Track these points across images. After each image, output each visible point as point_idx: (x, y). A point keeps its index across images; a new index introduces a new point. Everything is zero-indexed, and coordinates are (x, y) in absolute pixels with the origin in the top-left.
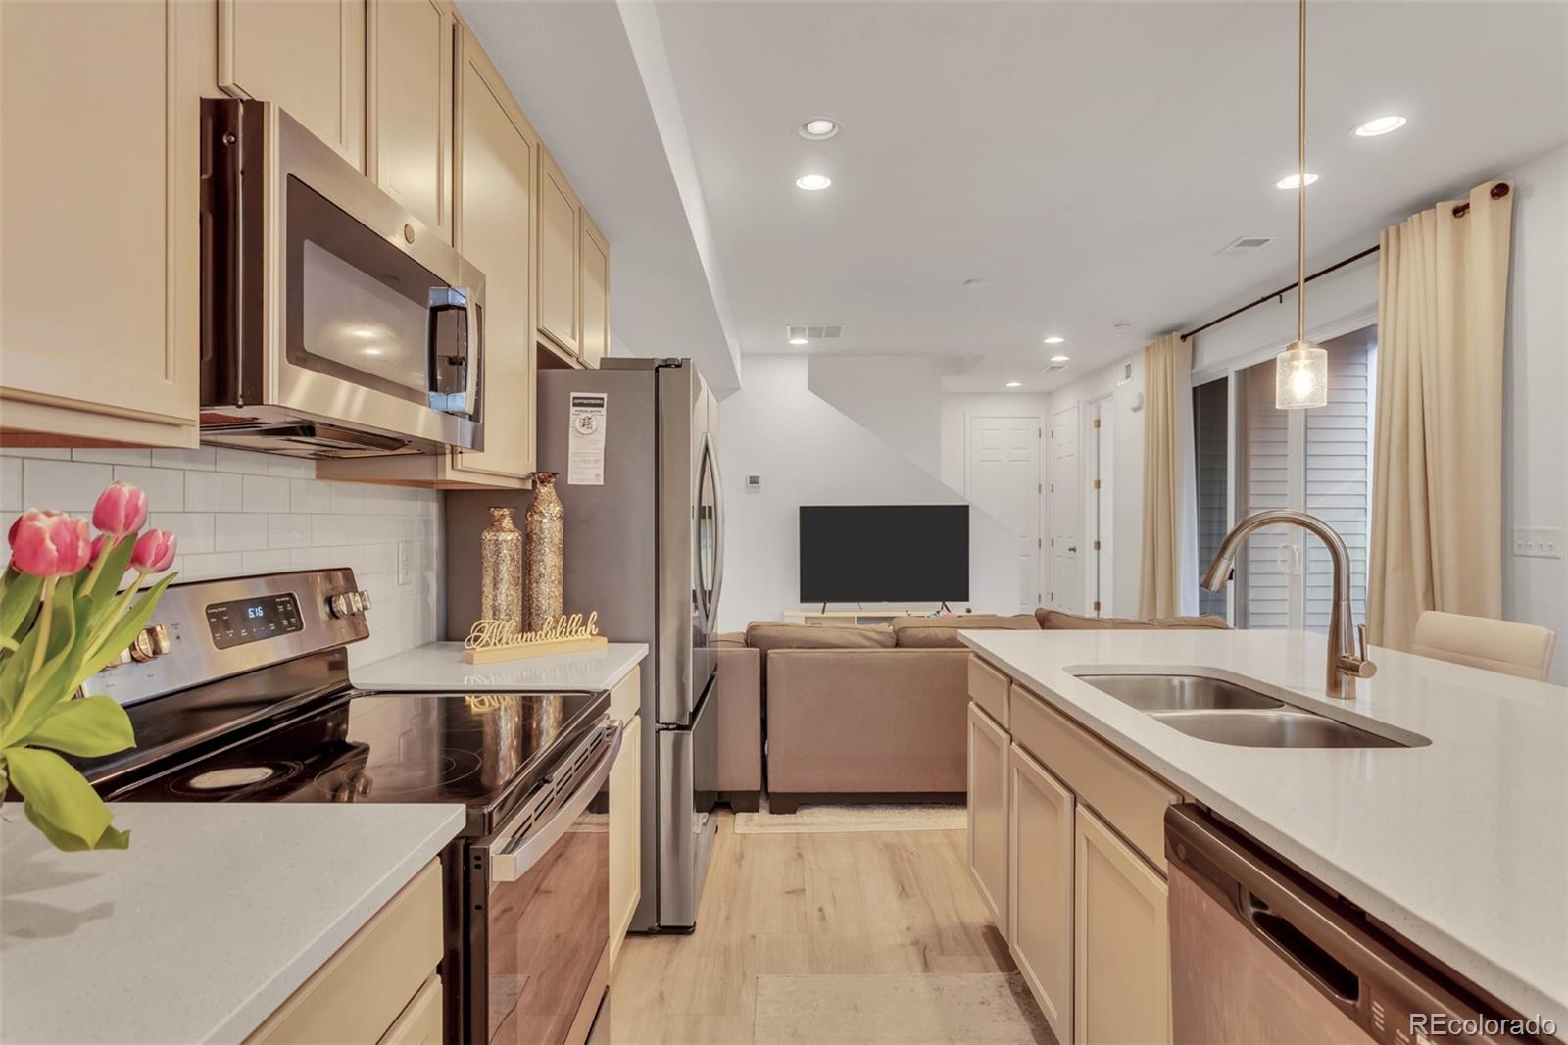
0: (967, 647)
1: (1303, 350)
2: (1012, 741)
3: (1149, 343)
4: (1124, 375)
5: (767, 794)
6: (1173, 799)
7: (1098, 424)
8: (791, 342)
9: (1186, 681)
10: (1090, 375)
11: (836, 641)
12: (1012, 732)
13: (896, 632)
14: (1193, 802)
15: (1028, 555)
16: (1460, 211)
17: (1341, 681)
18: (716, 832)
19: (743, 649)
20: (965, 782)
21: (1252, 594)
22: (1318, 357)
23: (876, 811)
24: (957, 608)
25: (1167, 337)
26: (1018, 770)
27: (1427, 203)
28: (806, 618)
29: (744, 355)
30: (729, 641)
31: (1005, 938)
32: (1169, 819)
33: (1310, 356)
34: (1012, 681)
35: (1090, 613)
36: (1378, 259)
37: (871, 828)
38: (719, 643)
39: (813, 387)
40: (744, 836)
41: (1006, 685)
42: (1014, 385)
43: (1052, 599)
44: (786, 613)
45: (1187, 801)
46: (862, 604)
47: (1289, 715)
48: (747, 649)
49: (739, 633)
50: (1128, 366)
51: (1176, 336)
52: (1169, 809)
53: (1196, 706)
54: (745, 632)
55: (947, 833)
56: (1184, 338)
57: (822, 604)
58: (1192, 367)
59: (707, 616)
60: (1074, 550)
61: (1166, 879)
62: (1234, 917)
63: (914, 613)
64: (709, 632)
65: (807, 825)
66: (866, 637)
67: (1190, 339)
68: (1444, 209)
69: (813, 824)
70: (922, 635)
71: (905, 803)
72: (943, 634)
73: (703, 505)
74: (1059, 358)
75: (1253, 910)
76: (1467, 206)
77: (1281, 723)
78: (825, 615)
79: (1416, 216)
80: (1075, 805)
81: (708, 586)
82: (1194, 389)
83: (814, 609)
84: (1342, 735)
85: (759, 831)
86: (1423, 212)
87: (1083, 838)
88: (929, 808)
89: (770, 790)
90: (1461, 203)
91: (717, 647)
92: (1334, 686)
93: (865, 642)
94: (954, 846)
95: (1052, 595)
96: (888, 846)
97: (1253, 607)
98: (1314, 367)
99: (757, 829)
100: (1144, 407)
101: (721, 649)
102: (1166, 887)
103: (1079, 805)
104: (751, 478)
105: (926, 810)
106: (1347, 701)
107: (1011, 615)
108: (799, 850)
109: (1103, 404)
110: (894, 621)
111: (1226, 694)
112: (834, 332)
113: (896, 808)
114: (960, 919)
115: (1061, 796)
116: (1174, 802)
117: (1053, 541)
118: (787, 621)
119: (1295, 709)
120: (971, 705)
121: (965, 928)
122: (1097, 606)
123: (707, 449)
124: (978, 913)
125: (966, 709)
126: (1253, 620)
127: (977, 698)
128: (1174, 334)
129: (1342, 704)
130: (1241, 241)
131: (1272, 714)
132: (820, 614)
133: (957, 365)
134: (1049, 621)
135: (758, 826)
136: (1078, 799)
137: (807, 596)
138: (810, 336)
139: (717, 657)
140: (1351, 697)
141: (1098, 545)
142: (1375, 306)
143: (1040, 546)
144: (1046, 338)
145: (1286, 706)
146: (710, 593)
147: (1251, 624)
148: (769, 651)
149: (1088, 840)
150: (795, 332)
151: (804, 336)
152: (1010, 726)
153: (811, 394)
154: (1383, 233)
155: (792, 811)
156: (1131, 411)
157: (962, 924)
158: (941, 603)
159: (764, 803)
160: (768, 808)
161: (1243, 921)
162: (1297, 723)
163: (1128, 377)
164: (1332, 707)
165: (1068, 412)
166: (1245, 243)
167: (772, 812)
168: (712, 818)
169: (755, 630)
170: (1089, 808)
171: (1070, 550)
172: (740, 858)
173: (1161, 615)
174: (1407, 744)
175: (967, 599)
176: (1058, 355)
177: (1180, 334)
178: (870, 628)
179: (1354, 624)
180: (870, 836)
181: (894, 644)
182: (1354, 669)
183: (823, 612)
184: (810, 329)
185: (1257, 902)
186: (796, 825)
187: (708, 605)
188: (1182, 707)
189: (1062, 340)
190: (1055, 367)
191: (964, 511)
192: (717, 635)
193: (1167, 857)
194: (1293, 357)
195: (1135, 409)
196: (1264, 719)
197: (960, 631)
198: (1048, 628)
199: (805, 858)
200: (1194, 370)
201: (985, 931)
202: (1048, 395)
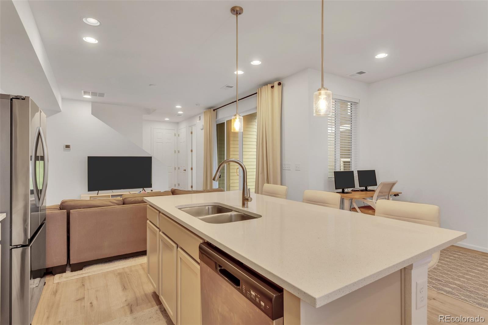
0: (146, 203)
1: (238, 117)
2: (160, 231)
3: (205, 111)
4: (199, 119)
5: (70, 265)
6: (202, 241)
7: (192, 133)
8: (84, 96)
9: (210, 207)
10: (190, 118)
11: (99, 205)
12: (160, 228)
13: (123, 200)
14: (207, 241)
15: (171, 172)
16: (272, 87)
17: (245, 203)
18: (44, 285)
19: (59, 211)
20: (146, 247)
21: (231, 181)
22: (241, 119)
23: (116, 262)
24: (148, 190)
25: (210, 109)
26: (162, 240)
27: (266, 84)
28: (90, 197)
29: (63, 99)
30: (50, 208)
31: (158, 295)
32: (200, 248)
33: (239, 118)
34: (160, 212)
35: (190, 189)
36: (257, 96)
37: (113, 269)
38: (46, 210)
39: (93, 113)
40: (58, 283)
41: (158, 214)
42: (167, 119)
43: (179, 185)
44: (82, 196)
45: (205, 241)
46: (113, 191)
47: (233, 213)
48: (61, 211)
49: (57, 205)
50: (200, 117)
51: (212, 110)
52: (200, 245)
53: (213, 214)
54: (60, 204)
55: (141, 265)
56: (214, 110)
57: (97, 191)
58: (216, 119)
59: (39, 200)
60: (185, 170)
61: (199, 264)
62: (215, 272)
63: (132, 193)
64: (40, 205)
65: (87, 273)
66: (112, 202)
67: (215, 111)
68: (270, 86)
69: (90, 272)
70: (133, 200)
71: (127, 258)
72: (140, 199)
73: (37, 155)
74: (180, 112)
75: (219, 268)
76: (274, 86)
77: (231, 216)
78: (98, 195)
79: (264, 86)
80: (177, 248)
81: (40, 187)
82: (217, 125)
83: (94, 194)
84: (245, 217)
85: (65, 280)
86: (266, 86)
87: (179, 258)
88: (135, 257)
89: (71, 264)
90: (273, 85)
91: (46, 211)
92: (244, 204)
93: (112, 204)
94: (143, 269)
95: (179, 184)
96: (119, 274)
97: (231, 185)
98: (240, 121)
99: (64, 279)
100: (204, 129)
101: (48, 212)
102: (200, 267)
103: (178, 248)
104: (66, 145)
105: (135, 258)
106: (246, 208)
107: (163, 191)
108: (83, 283)
109: (193, 127)
110: (123, 196)
111: (220, 209)
112: (102, 95)
113: (123, 260)
114: (144, 292)
115: (174, 246)
116: (202, 242)
117: (179, 168)
118: (82, 199)
119: (235, 212)
120: (148, 221)
121: (146, 295)
122: (192, 187)
123: (39, 134)
124: (149, 289)
125: (146, 223)
126: (231, 188)
127: (150, 219)
128: (212, 109)
129: (245, 209)
130: (227, 85)
131: (229, 214)
132: (96, 195)
133: (149, 111)
134: (175, 192)
135: (65, 278)
136: (178, 246)
137: (90, 189)
138: (92, 95)
139: (46, 215)
140: (247, 207)
141: (192, 169)
142: (256, 108)
143: (175, 169)
144: (176, 106)
145: (233, 211)
146: (41, 190)
147: (231, 189)
148: (70, 211)
149: (181, 258)
150: (85, 93)
151: (89, 95)
152: (159, 226)
153: (93, 116)
154: (258, 90)
155: (81, 269)
156: (201, 130)
157: (145, 294)
158: (142, 189)
159: (68, 268)
160: (70, 270)
161: (217, 272)
162: (235, 215)
163: (200, 120)
164: (243, 210)
165: (183, 129)
166: (228, 87)
167: (72, 271)
168: (43, 280)
169: (64, 203)
170: (182, 248)
171: (184, 170)
172: (55, 293)
173: (208, 188)
174: (257, 217)
175: (151, 187)
176: (180, 111)
177: (213, 109)
178: (114, 200)
179: (248, 188)
180: (113, 272)
181: (123, 204)
182: (248, 200)
183: (97, 195)
184: (92, 93)
185: (220, 266)
186: (82, 274)
187: (40, 195)
188: (209, 214)
189: (181, 107)
190: (180, 115)
191: (150, 158)
192: (45, 206)
193: (199, 258)
194: (236, 118)
195: (202, 129)
196: (228, 215)
197: (145, 198)
198: (175, 195)
199: (85, 285)
200: (217, 120)
201: (152, 294)
202: (178, 123)
